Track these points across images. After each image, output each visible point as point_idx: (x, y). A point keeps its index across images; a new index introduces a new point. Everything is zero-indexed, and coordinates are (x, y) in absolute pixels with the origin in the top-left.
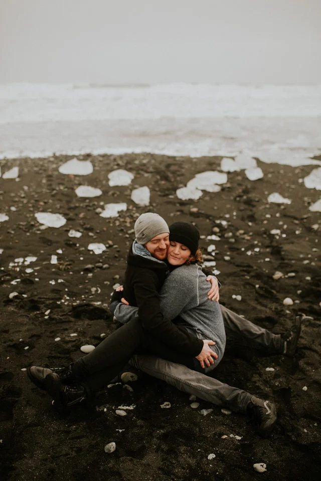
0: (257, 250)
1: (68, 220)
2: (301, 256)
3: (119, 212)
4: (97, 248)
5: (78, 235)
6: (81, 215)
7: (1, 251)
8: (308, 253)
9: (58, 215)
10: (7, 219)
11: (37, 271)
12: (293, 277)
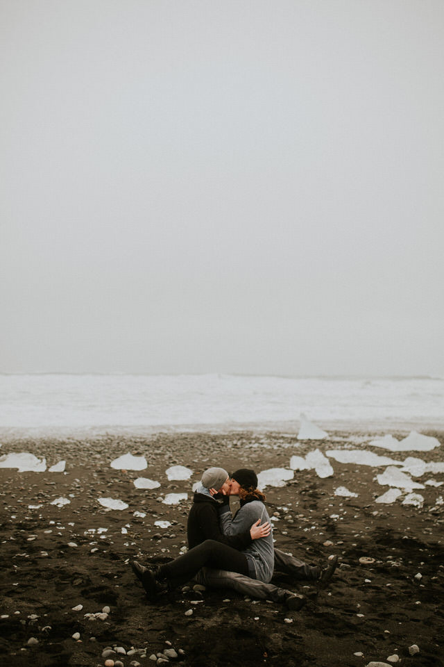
0: (313, 528)
1: (130, 505)
2: (353, 532)
3: (180, 501)
4: (163, 524)
5: (143, 515)
6: (143, 502)
7: (72, 524)
8: (361, 530)
9: (119, 501)
10: (68, 502)
11: (111, 538)
12: (342, 544)
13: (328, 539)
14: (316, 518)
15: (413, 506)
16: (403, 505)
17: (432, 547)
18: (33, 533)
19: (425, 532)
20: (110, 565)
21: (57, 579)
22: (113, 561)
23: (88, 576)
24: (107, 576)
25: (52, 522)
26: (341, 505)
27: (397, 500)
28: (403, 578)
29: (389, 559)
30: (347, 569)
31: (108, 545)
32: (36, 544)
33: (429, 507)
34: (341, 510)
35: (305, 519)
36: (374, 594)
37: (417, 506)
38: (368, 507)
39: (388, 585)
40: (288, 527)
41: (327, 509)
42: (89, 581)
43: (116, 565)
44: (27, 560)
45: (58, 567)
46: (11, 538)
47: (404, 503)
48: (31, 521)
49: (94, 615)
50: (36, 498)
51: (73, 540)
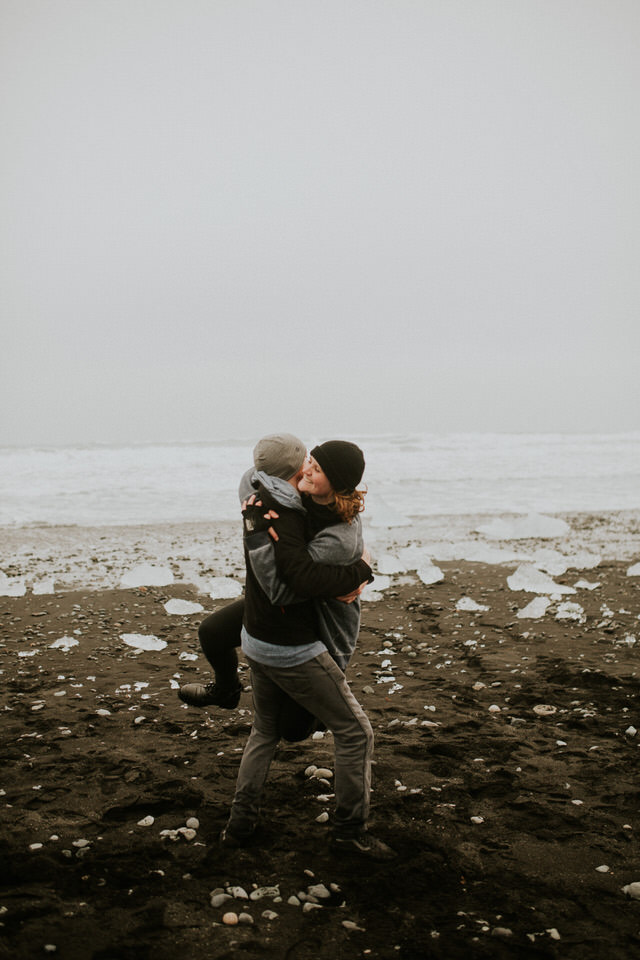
0: (449, 662)
2: (508, 666)
6: (186, 636)
7: (93, 679)
8: (517, 663)
9: (152, 636)
10: (76, 643)
11: (157, 697)
12: (499, 686)
13: (476, 680)
14: (446, 646)
15: (571, 621)
16: (558, 621)
17: (628, 682)
18: (38, 698)
19: (608, 661)
20: (170, 742)
21: (98, 774)
22: (174, 736)
23: (144, 765)
24: (171, 762)
25: (61, 677)
26: (472, 624)
27: (547, 612)
28: (611, 736)
29: (575, 706)
30: (522, 726)
31: (157, 708)
32: (47, 715)
33: (596, 621)
34: (477, 632)
35: (431, 650)
36: (581, 765)
37: (578, 620)
38: (511, 626)
39: (594, 748)
40: (411, 664)
41: (455, 633)
42: (149, 772)
43: (180, 740)
44: (41, 743)
45: (92, 752)
46: (7, 708)
47: (558, 616)
48: (28, 676)
49: (176, 832)
50: (26, 638)
51: (101, 704)
